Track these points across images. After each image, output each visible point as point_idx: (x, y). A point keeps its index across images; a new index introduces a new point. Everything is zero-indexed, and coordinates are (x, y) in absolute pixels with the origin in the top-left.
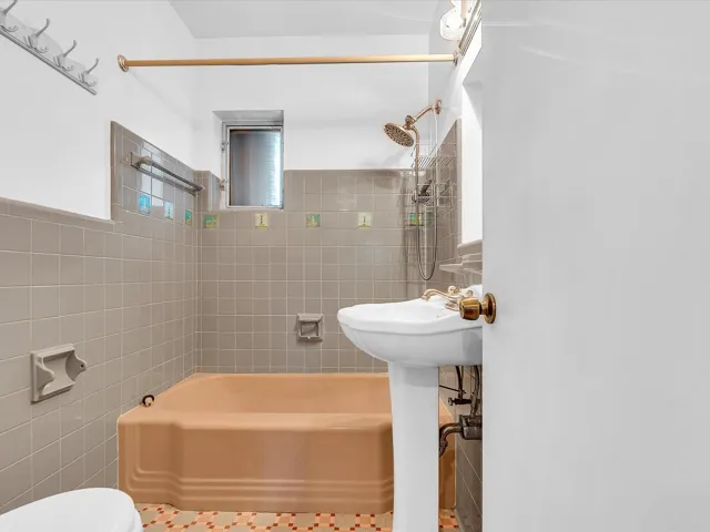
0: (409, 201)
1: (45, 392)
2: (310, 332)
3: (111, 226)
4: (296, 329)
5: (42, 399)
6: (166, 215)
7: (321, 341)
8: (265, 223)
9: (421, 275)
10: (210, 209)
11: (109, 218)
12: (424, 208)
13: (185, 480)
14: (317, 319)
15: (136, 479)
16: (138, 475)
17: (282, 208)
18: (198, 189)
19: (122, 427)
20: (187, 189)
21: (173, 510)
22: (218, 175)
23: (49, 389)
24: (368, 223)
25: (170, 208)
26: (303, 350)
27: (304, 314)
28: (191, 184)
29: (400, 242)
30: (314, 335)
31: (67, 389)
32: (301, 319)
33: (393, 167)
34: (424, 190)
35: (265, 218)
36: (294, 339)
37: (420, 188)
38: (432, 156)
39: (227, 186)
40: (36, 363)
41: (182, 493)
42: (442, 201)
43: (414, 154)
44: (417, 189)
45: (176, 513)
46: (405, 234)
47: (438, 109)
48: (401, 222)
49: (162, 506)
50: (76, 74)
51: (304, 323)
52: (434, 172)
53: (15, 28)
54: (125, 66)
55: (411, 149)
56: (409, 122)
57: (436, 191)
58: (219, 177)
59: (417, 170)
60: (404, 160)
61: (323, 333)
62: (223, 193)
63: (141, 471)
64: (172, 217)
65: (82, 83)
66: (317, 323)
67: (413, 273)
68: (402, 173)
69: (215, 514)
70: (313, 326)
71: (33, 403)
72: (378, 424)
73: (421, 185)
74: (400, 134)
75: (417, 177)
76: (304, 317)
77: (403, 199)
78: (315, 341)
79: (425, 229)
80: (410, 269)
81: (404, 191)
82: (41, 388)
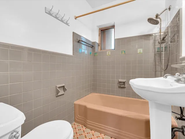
0: (157, 43)
1: (59, 95)
2: (122, 85)
3: (73, 57)
4: (118, 84)
5: (58, 96)
6: (85, 53)
7: (125, 88)
8: (110, 54)
9: (161, 68)
10: (96, 51)
11: (72, 55)
12: (163, 45)
13: (88, 121)
14: (124, 81)
15: (78, 118)
16: (78, 117)
17: (114, 49)
18: (93, 46)
19: (75, 104)
20: (90, 47)
21: (85, 128)
22: (98, 42)
23: (59, 94)
24: (141, 52)
25: (86, 52)
26: (120, 90)
27: (121, 80)
28: (91, 45)
29: (153, 57)
30: (123, 86)
31: (63, 94)
32: (119, 81)
33: (150, 33)
34: (163, 39)
35: (110, 53)
36: (117, 86)
37: (162, 38)
38: (167, 26)
39: (100, 45)
40: (57, 88)
41: (87, 124)
42: (171, 42)
43: (159, 27)
44: (160, 39)
45: (86, 129)
46: (155, 55)
47: (170, 9)
48: (153, 51)
49: (83, 126)
50: (65, 22)
51: (121, 82)
52: (168, 32)
53: (53, 14)
54: (76, 18)
55: (158, 25)
56: (157, 16)
57: (168, 39)
58: (98, 43)
59: (160, 32)
60: (155, 30)
61: (126, 85)
62: (99, 47)
63: (78, 116)
64: (87, 54)
65: (67, 24)
66: (124, 82)
67: (158, 68)
68: (154, 35)
69: (95, 132)
70: (123, 83)
71: (56, 97)
72: (144, 118)
73: (162, 37)
74: (153, 21)
75: (160, 35)
76: (120, 80)
77: (154, 43)
78: (124, 88)
79: (163, 53)
80: (157, 66)
81: (155, 40)
82: (58, 94)
